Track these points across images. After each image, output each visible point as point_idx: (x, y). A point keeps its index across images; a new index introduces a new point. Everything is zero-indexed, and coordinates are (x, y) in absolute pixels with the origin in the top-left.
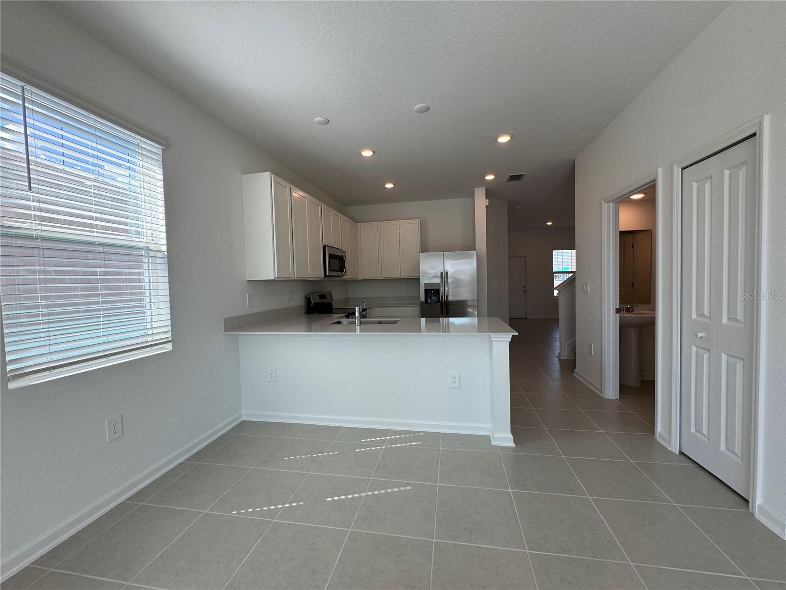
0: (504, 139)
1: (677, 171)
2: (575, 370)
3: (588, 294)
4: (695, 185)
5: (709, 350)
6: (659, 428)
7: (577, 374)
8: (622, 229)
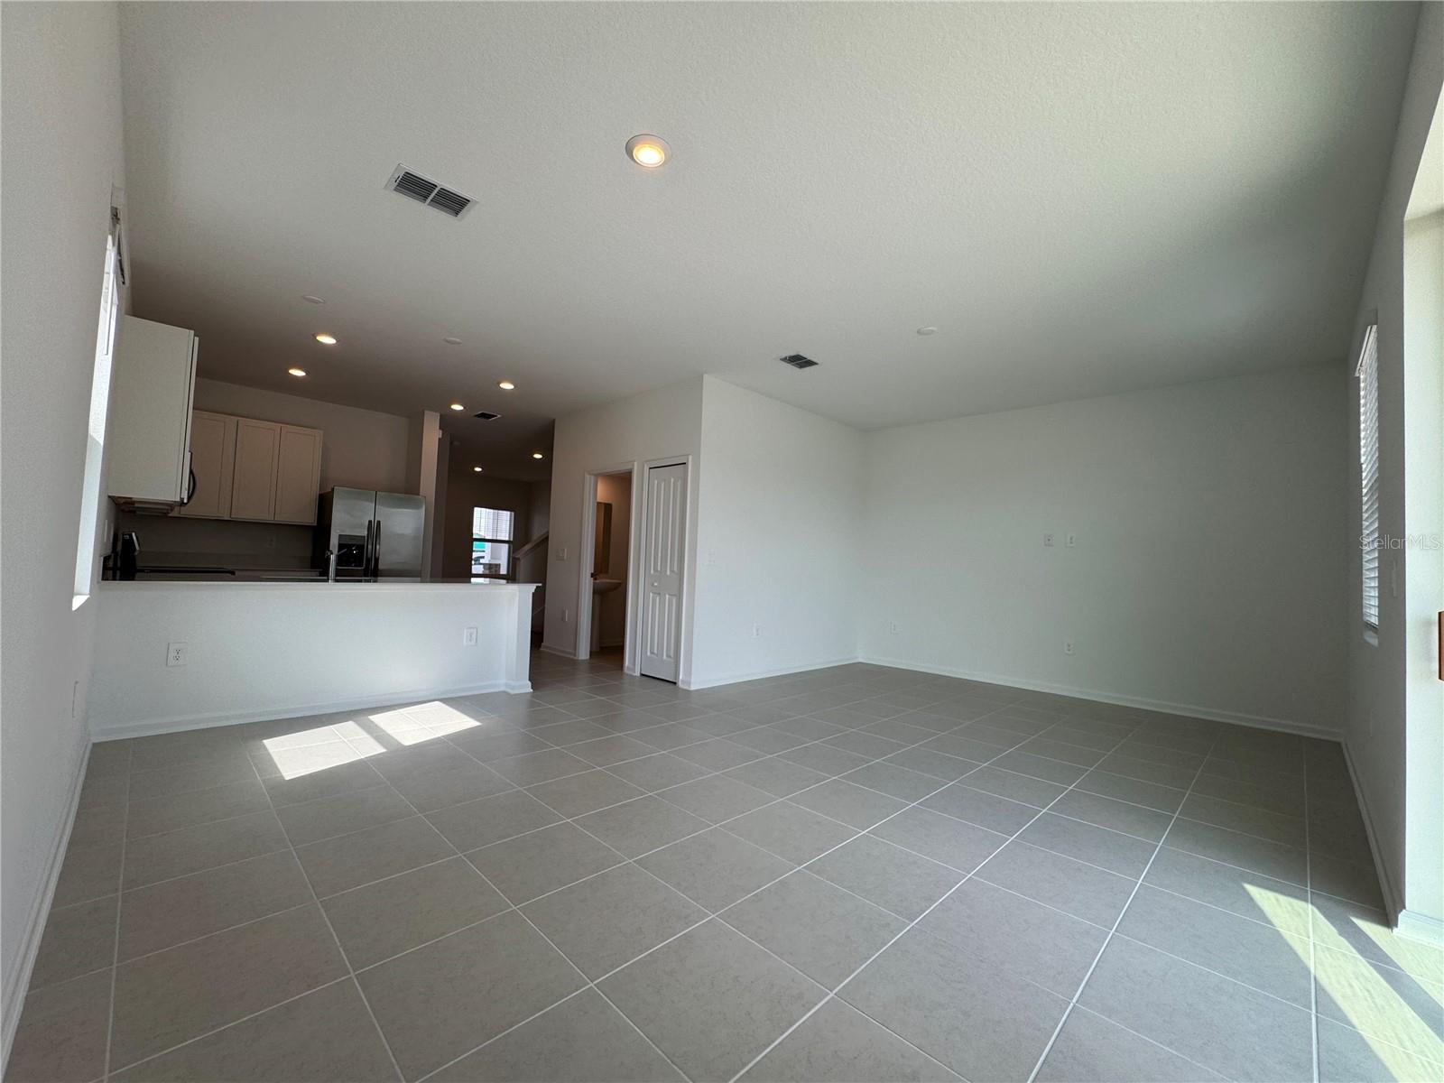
0: (507, 386)
1: (646, 468)
2: (543, 644)
3: (563, 560)
4: (656, 482)
5: (659, 594)
6: (627, 663)
7: (547, 647)
8: (599, 500)
